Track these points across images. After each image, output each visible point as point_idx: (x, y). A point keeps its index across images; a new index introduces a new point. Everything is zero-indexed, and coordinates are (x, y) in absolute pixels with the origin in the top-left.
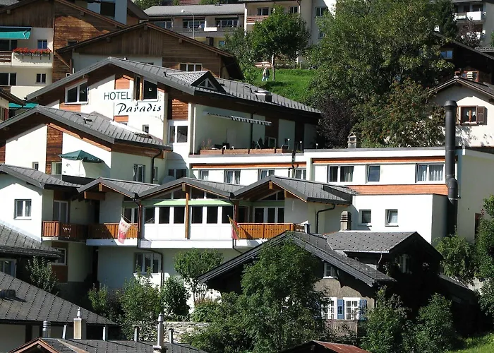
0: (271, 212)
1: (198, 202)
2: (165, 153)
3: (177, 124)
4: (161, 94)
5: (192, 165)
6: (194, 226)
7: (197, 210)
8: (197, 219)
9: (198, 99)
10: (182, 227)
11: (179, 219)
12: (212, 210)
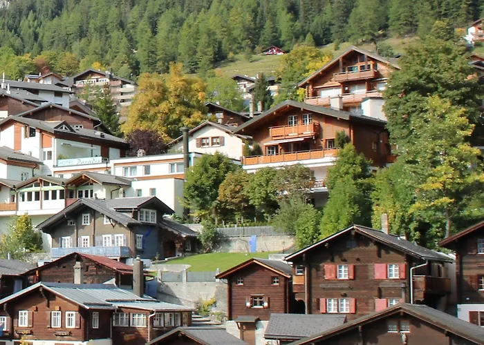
0: (87, 192)
1: (46, 188)
2: (40, 166)
3: (46, 150)
4: (38, 134)
5: (55, 172)
6: (45, 202)
7: (47, 193)
8: (47, 198)
10: (39, 202)
11: (37, 198)
12: (54, 192)
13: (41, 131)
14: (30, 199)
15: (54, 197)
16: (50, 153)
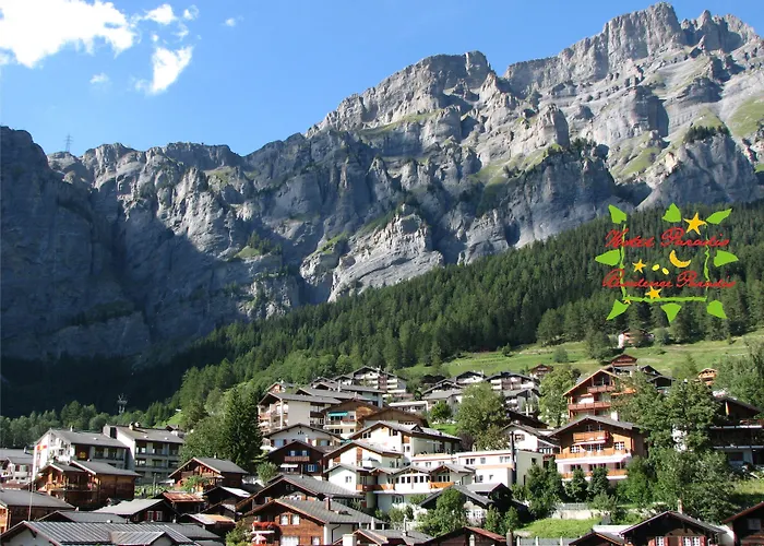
0: (445, 477)
1: (415, 475)
2: (402, 456)
3: (406, 445)
4: (399, 433)
5: (412, 461)
6: (415, 484)
7: (416, 478)
8: (416, 481)
9: (414, 435)
10: (410, 484)
11: (409, 482)
12: (422, 478)
13: (401, 432)
14: (403, 482)
15: (422, 480)
16: (408, 448)
